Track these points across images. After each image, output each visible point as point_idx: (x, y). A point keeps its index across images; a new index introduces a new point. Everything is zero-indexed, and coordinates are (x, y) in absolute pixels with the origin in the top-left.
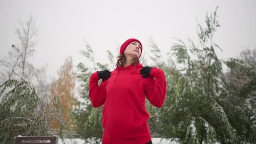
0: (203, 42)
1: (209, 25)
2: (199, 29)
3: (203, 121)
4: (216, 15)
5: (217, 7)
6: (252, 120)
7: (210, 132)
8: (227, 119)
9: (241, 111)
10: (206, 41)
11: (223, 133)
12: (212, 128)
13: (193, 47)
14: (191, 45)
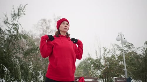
0: (13, 20)
1: (19, 12)
2: (13, 12)
3: (3, 66)
4: (25, 8)
5: (27, 4)
6: (30, 68)
7: (7, 74)
8: (19, 66)
9: (26, 63)
10: (15, 20)
11: (14, 74)
12: (9, 71)
13: (6, 20)
14: (6, 19)
